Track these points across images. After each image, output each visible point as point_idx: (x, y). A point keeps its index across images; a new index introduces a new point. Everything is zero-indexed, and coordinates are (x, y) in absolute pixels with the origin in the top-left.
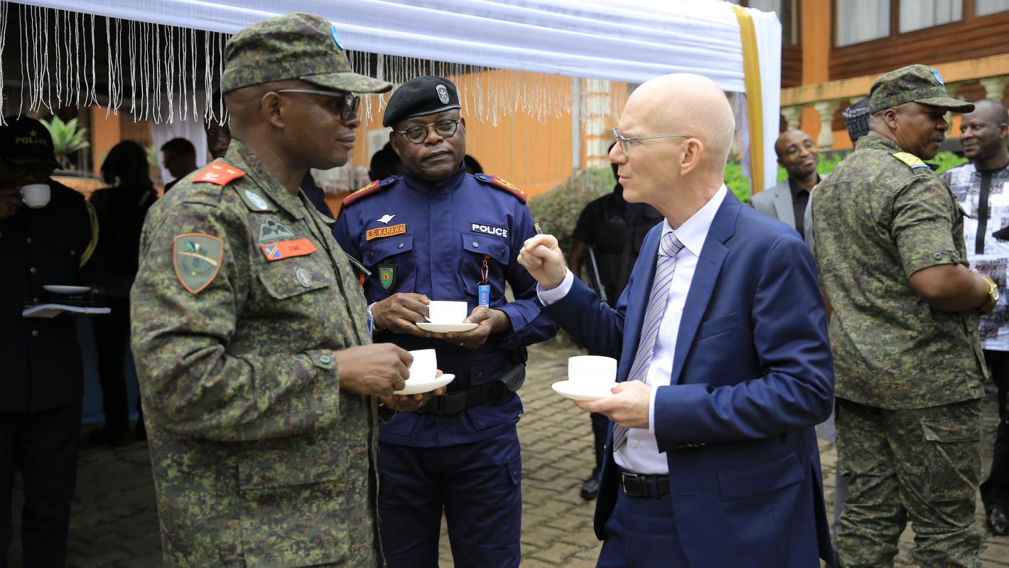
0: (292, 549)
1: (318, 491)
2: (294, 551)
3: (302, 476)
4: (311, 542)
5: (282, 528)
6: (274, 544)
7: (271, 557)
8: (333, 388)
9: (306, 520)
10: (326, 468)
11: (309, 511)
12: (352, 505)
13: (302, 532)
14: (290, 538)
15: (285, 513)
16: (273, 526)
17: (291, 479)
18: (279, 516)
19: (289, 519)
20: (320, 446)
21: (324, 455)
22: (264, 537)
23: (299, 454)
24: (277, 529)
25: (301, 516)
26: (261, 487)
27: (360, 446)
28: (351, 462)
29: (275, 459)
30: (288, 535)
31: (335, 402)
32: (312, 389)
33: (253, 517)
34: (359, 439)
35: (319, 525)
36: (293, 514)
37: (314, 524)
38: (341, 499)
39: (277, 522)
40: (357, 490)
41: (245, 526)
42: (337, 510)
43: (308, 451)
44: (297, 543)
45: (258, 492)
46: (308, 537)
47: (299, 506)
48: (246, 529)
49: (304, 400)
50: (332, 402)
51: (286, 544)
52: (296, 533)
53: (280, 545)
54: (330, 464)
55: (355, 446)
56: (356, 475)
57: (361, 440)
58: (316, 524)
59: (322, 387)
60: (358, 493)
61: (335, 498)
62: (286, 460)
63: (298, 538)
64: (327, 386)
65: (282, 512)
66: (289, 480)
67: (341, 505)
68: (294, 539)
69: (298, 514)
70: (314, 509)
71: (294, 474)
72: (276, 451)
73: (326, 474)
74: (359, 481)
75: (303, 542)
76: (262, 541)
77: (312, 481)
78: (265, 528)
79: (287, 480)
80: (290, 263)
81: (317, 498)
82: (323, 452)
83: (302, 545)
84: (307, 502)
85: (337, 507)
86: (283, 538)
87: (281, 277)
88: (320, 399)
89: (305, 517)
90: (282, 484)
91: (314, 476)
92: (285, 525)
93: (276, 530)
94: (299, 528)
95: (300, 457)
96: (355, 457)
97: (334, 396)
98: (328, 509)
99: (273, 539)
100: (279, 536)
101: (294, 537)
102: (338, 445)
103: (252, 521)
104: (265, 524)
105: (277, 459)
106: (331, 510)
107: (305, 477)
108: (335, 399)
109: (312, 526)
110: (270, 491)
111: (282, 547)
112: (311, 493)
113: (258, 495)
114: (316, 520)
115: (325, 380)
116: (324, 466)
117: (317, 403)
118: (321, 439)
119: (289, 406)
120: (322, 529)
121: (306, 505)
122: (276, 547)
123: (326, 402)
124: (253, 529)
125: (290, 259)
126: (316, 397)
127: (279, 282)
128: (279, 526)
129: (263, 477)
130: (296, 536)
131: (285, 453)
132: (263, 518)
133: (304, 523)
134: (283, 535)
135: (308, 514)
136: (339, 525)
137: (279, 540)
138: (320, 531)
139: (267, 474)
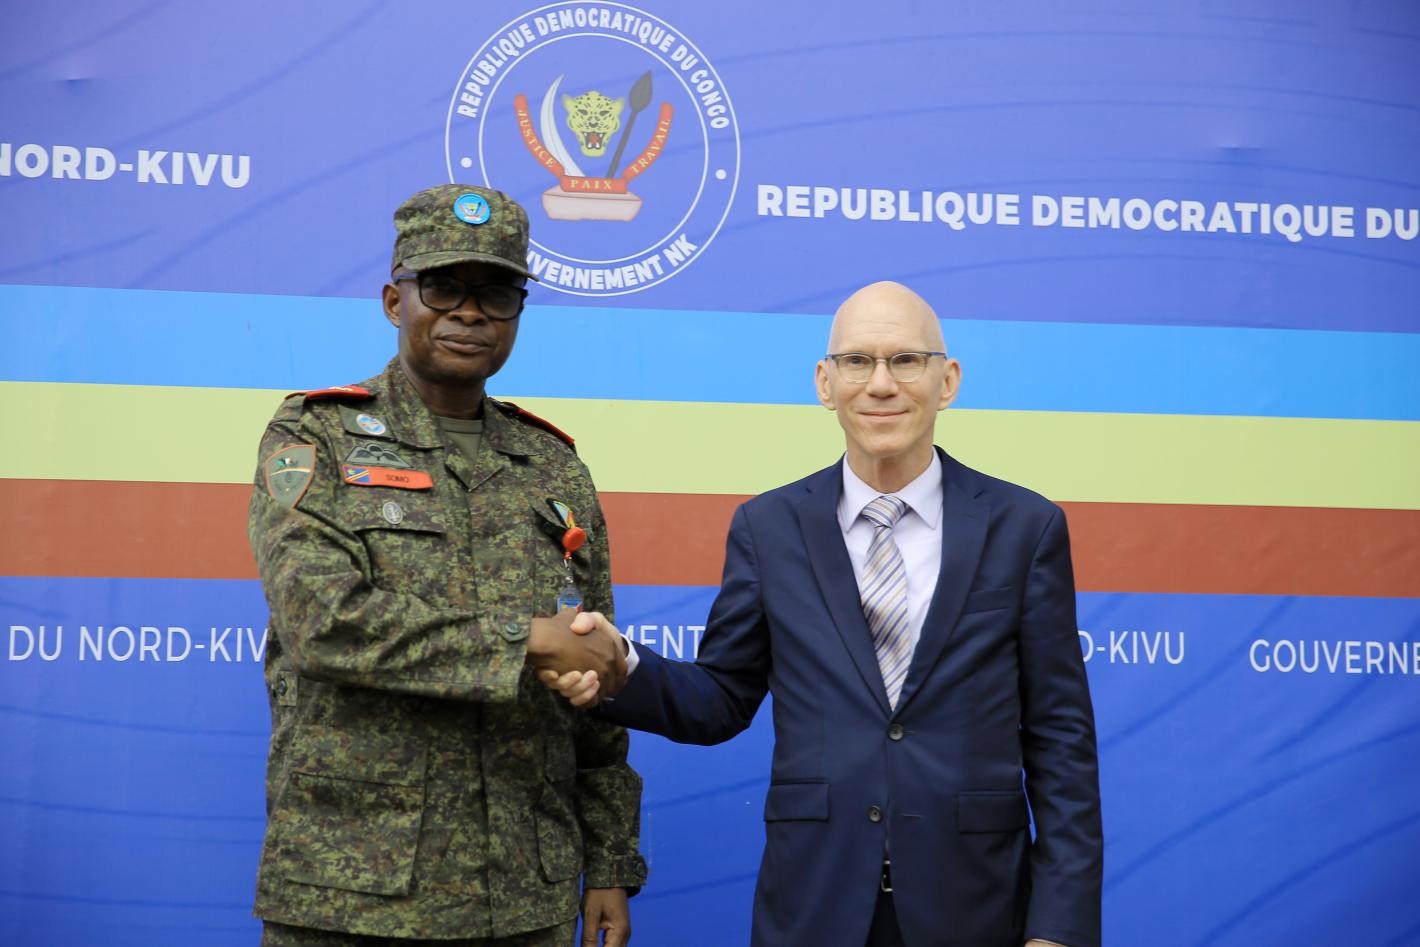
0: (338, 865)
1: (386, 796)
2: (340, 867)
3: (364, 770)
4: (365, 862)
5: (333, 835)
6: (317, 852)
7: (311, 867)
8: (515, 664)
9: (367, 833)
10: (392, 767)
11: (373, 822)
12: (429, 828)
13: (357, 847)
14: (340, 850)
15: (344, 816)
16: (325, 830)
17: (351, 772)
18: (336, 818)
19: (347, 826)
20: (393, 737)
21: (395, 750)
22: (308, 840)
23: (365, 742)
24: (328, 835)
25: (362, 826)
26: (315, 774)
27: (455, 751)
28: (437, 769)
29: (336, 742)
30: (338, 845)
31: (514, 679)
32: (488, 661)
33: (305, 812)
34: (455, 741)
35: (380, 842)
36: (354, 821)
37: (374, 839)
38: (416, 816)
39: (332, 825)
40: (440, 810)
41: (292, 821)
42: (406, 829)
43: (376, 740)
44: (348, 859)
45: (312, 780)
46: (363, 854)
47: (364, 812)
48: (291, 824)
49: (476, 671)
50: (509, 678)
51: (333, 856)
52: (349, 846)
53: (324, 855)
54: (400, 763)
55: (447, 750)
56: (444, 789)
57: (458, 744)
58: (377, 840)
59: (502, 660)
60: (440, 813)
61: (410, 813)
62: (348, 745)
63: (350, 853)
64: (508, 659)
65: (341, 814)
66: (347, 773)
67: (413, 822)
68: (345, 853)
69: (359, 823)
70: (381, 821)
71: (354, 766)
72: (340, 733)
73: (394, 775)
74: (445, 797)
75: (354, 859)
76: (304, 845)
77: (377, 780)
78: (315, 829)
79: (344, 772)
80: (379, 493)
81: (384, 806)
82: (395, 746)
83: (353, 863)
84: (374, 810)
85: (408, 825)
86: (331, 848)
87: (358, 505)
88: (495, 674)
89: (366, 829)
90: (339, 775)
91: (379, 774)
92: (339, 833)
93: (326, 835)
94: (356, 841)
95: (364, 746)
96: (445, 764)
97: (513, 672)
98: (397, 825)
99: (318, 846)
100: (326, 844)
101: (346, 850)
102: (418, 742)
103: (301, 816)
104: (315, 824)
105: (340, 742)
106: (400, 826)
107: (367, 773)
108: (514, 675)
109: (371, 843)
110: (326, 782)
111: (327, 858)
112: (377, 798)
113: (312, 785)
114: (379, 835)
115: (507, 652)
116: (392, 764)
117: (491, 676)
118: (397, 730)
119: (455, 675)
120: (383, 849)
121: (372, 813)
122: (319, 857)
123: (501, 676)
124: (300, 827)
125: (380, 489)
126: (491, 670)
127: (355, 510)
128: (331, 833)
129: (319, 761)
130: (348, 850)
131: (351, 737)
132: (316, 816)
133: (363, 836)
134: (332, 844)
135: (371, 825)
136: (405, 849)
137: (325, 849)
138: (379, 850)
139: (324, 759)
